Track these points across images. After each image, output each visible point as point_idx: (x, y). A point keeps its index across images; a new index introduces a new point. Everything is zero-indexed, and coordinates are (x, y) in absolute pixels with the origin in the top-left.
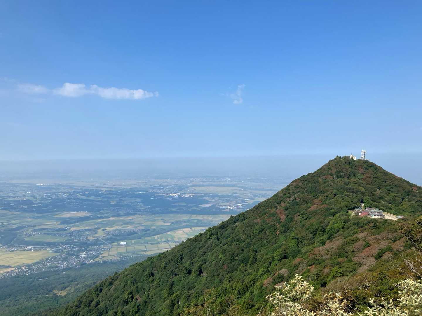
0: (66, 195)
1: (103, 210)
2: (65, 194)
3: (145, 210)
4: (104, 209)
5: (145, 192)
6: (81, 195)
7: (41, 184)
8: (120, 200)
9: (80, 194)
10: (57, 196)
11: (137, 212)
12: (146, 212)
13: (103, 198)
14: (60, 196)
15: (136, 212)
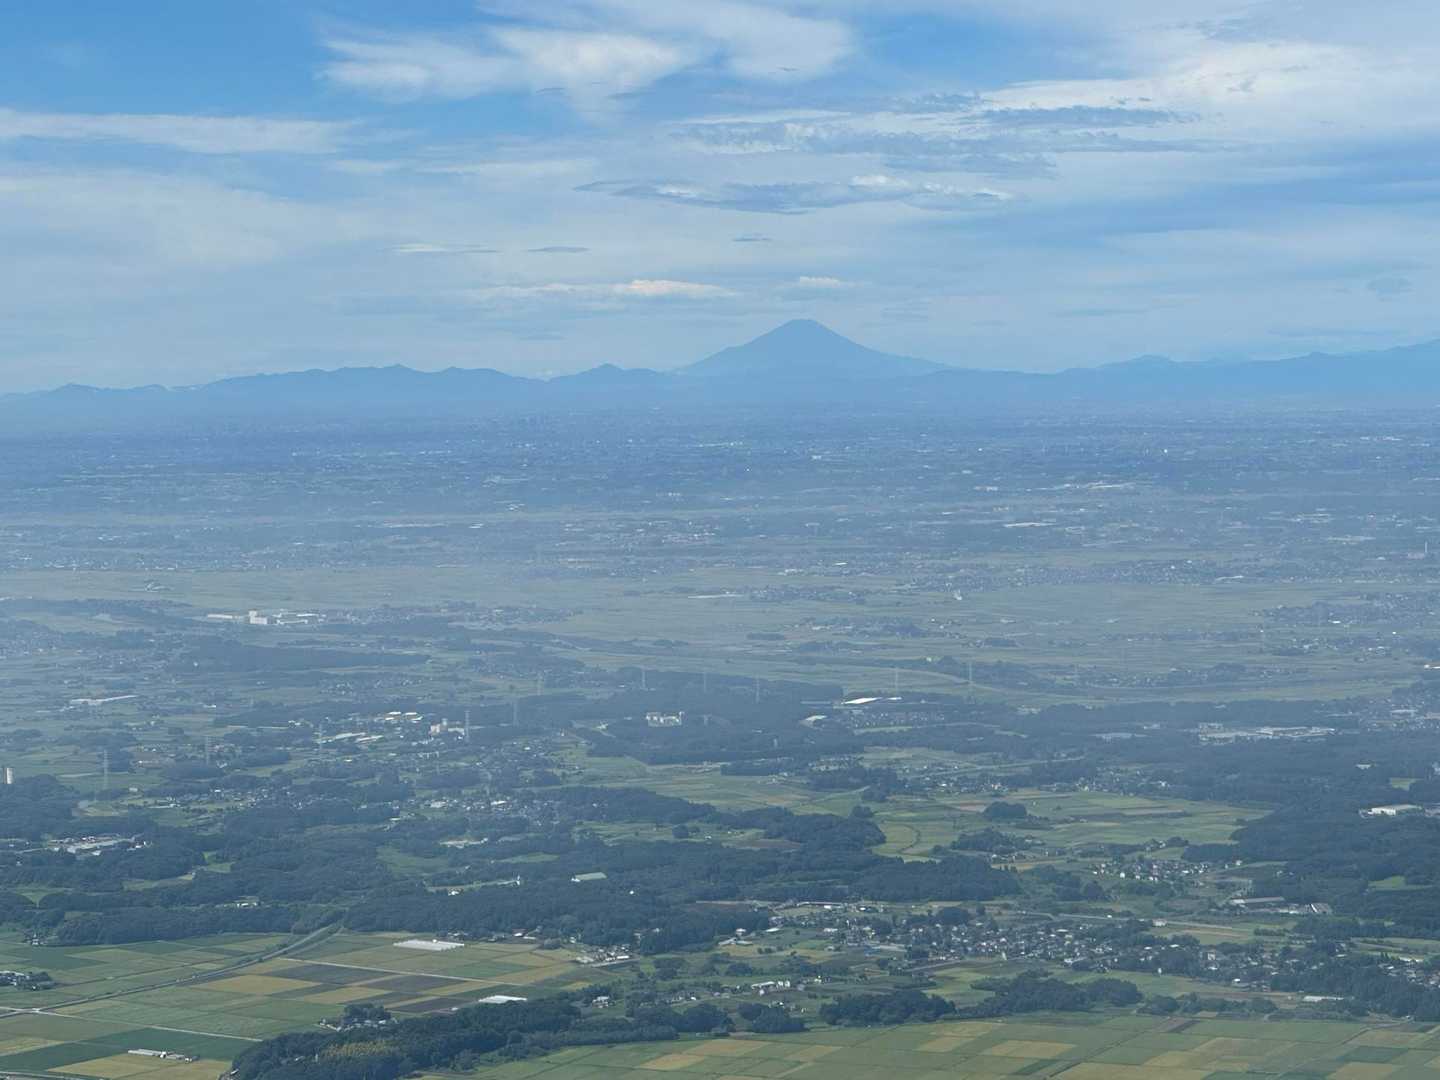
0: (444, 735)
1: (756, 924)
2: (435, 729)
3: (1254, 950)
4: (781, 913)
5: (1316, 731)
6: (602, 748)
7: (254, 618)
8: (999, 812)
9: (593, 737)
10: (351, 748)
11: (1137, 979)
12: (1256, 975)
13: (824, 784)
14: (373, 747)
15: (1122, 976)
